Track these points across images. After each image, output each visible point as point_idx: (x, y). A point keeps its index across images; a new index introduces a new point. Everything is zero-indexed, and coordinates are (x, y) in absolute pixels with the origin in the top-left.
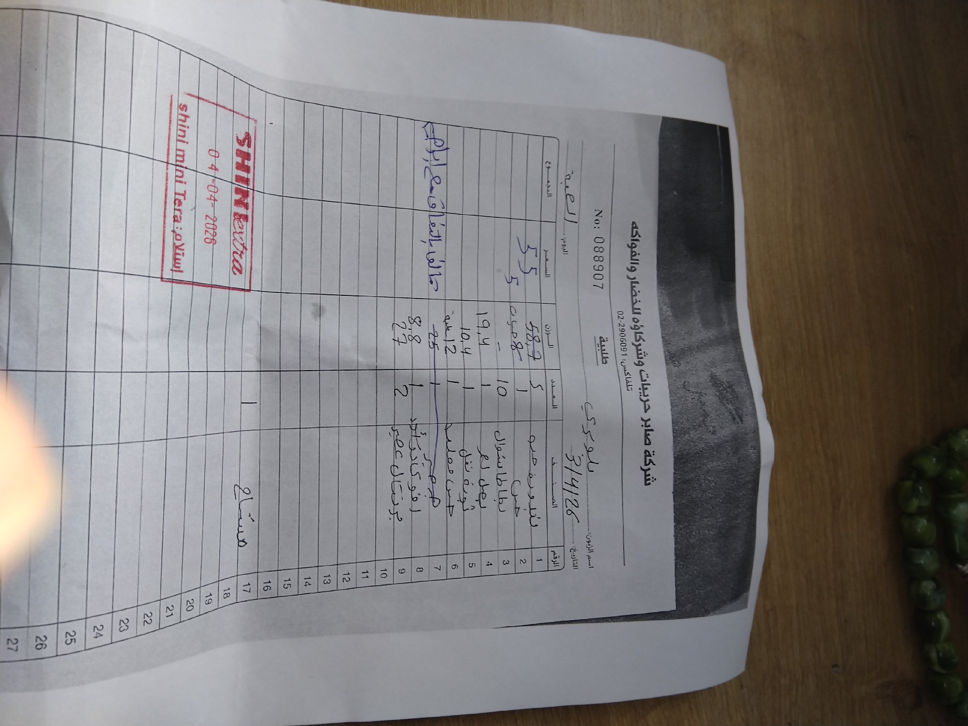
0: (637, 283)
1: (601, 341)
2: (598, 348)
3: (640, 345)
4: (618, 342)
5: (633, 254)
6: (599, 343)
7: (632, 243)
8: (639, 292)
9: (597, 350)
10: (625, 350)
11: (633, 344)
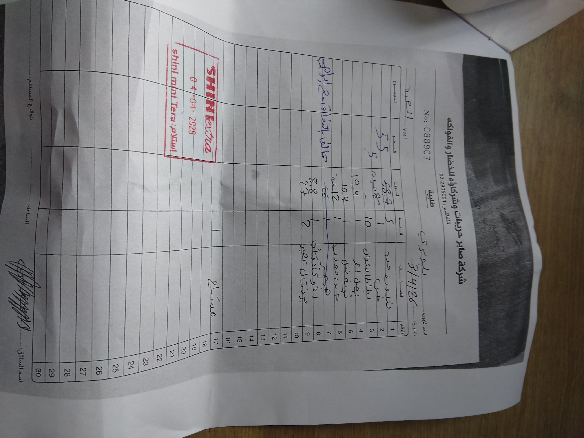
0: (452, 156)
1: (430, 193)
2: (428, 197)
3: (454, 195)
4: (440, 194)
5: (449, 138)
6: (429, 194)
7: (448, 131)
8: (453, 162)
9: (427, 198)
10: (445, 198)
11: (450, 195)
